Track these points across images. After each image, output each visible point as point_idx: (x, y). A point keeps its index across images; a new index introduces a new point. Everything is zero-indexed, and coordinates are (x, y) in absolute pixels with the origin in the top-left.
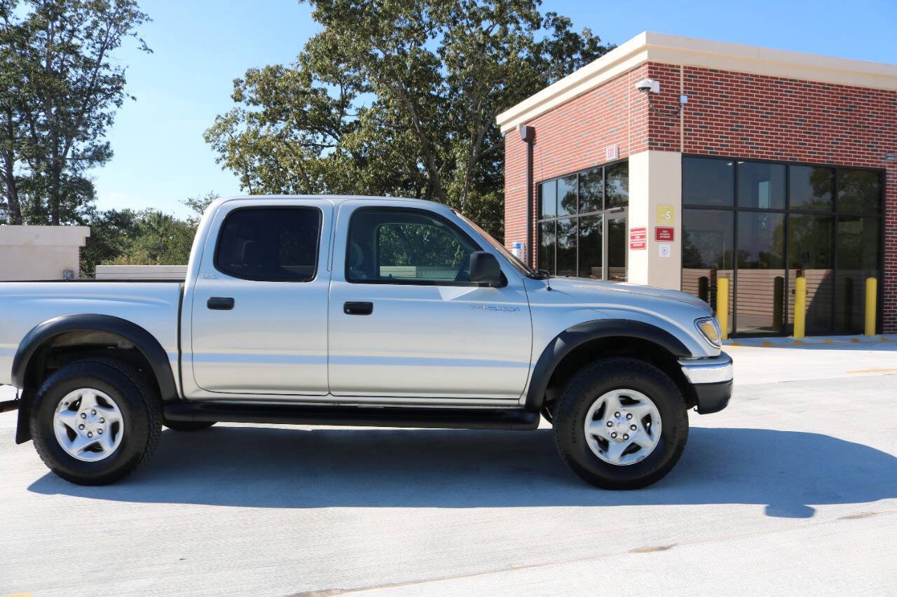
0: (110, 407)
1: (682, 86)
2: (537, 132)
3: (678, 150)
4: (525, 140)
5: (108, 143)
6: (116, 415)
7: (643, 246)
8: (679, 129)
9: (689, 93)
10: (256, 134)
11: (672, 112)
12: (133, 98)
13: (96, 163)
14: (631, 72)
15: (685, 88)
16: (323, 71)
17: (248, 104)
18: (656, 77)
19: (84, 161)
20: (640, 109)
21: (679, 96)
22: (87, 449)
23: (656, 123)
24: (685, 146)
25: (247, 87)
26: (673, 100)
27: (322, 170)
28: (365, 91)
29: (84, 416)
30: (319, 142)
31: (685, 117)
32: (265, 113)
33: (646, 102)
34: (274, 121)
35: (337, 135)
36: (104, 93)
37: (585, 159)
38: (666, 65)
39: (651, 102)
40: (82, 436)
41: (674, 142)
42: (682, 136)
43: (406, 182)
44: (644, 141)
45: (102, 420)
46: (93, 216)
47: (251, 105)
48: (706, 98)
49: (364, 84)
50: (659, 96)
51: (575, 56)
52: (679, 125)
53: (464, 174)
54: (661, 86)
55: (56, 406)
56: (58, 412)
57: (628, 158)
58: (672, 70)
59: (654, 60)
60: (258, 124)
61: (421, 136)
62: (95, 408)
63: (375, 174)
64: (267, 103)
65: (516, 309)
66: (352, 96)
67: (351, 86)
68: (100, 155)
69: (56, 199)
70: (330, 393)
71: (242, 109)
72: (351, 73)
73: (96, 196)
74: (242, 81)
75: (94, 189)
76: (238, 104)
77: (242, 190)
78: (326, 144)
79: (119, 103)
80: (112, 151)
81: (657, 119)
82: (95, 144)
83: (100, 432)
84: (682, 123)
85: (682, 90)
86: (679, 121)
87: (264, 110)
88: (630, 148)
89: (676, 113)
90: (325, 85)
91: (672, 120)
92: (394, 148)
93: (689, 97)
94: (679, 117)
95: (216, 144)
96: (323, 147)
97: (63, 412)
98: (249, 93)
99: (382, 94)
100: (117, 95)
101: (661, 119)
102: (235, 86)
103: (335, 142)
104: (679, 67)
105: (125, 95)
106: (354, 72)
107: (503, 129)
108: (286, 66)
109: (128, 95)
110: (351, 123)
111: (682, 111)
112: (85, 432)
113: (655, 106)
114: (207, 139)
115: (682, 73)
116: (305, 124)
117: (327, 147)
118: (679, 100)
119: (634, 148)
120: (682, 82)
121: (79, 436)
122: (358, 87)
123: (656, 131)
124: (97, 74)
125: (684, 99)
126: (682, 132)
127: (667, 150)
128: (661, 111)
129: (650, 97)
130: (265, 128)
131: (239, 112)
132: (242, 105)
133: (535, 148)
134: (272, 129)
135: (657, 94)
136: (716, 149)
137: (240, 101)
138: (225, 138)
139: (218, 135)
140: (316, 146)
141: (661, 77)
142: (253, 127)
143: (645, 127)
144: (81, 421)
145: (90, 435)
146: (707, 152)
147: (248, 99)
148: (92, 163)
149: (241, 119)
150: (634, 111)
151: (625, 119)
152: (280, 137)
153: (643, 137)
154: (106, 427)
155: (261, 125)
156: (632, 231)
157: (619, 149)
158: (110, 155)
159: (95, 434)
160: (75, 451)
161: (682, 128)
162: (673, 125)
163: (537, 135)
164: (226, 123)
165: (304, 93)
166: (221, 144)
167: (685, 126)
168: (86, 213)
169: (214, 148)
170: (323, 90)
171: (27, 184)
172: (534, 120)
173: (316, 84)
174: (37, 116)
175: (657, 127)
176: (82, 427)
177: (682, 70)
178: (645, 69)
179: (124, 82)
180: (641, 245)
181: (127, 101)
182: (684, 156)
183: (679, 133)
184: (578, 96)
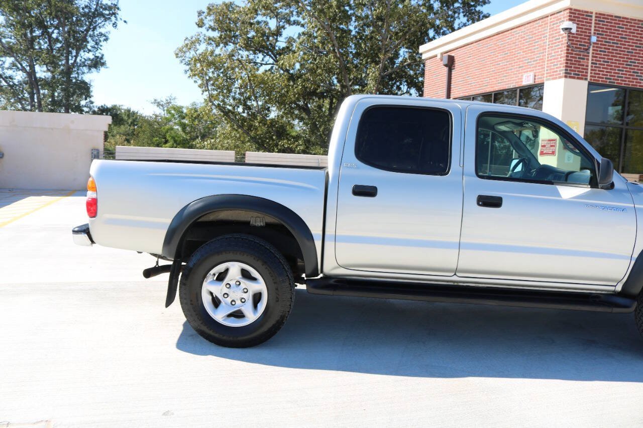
0: (254, 279)
1: (593, 28)
2: (456, 60)
3: (586, 79)
4: (446, 65)
5: (103, 55)
6: (261, 286)
7: (553, 153)
8: (588, 63)
9: (598, 34)
10: (212, 52)
11: (584, 49)
12: (125, 22)
13: (93, 70)
14: (551, 15)
15: (595, 30)
16: (266, 7)
17: (208, 30)
18: (575, 20)
19: (84, 68)
20: (559, 45)
21: (590, 36)
22: (230, 316)
23: (571, 57)
24: (591, 76)
25: (208, 17)
26: (585, 39)
27: (263, 82)
28: (292, 25)
29: (229, 285)
30: (259, 61)
31: (593, 53)
32: (220, 37)
33: (565, 40)
34: (226, 44)
35: (272, 56)
36: (104, 17)
37: (501, 83)
38: (582, 11)
39: (569, 40)
40: (225, 303)
41: (583, 72)
42: (590, 68)
43: (322, 93)
44: (560, 71)
45: (245, 291)
46: (90, 108)
47: (210, 30)
48: (610, 39)
49: (292, 19)
50: (575, 35)
51: (456, 5)
52: (588, 59)
53: (373, 90)
54: (577, 28)
55: (205, 276)
56: (206, 282)
57: (543, 83)
58: (587, 16)
59: (574, 7)
60: (214, 45)
61: (340, 59)
62: (240, 280)
63: (303, 86)
64: (222, 29)
65: (624, 209)
66: (283, 27)
67: (283, 21)
68: (97, 63)
69: (68, 94)
70: (455, 274)
71: (203, 33)
72: (284, 11)
73: (92, 94)
74: (204, 13)
75: (91, 89)
76: (200, 30)
77: (202, 94)
78: (264, 62)
79: (115, 25)
80: (105, 61)
81: (572, 54)
82: (97, 55)
83: (243, 301)
84: (590, 58)
85: (593, 31)
86: (588, 56)
87: (219, 35)
88: (545, 75)
89: (587, 50)
90: (264, 19)
91: (583, 55)
92: (321, 68)
93: (598, 37)
94: (589, 53)
95: (184, 59)
96: (262, 64)
97: (211, 282)
98: (209, 21)
99: (313, 27)
100: (113, 18)
101: (575, 54)
102: (199, 16)
103: (271, 61)
104: (592, 13)
105: (119, 19)
106: (286, 10)
107: (424, 57)
108: (237, 3)
109: (121, 19)
110: (283, 48)
111: (591, 48)
112: (229, 300)
113: (572, 44)
114: (177, 54)
115: (594, 18)
116: (251, 47)
117: (265, 64)
118: (589, 40)
119: (550, 76)
120: (593, 25)
121: (223, 304)
122: (289, 22)
123: (571, 64)
124: (100, 2)
125: (594, 39)
126: (590, 65)
127: (578, 78)
128: (576, 48)
129: (569, 36)
130: (219, 48)
131: (201, 35)
132: (203, 30)
133: (453, 72)
134: (224, 49)
135: (574, 34)
136: (614, 79)
137: (201, 27)
138: (191, 54)
139: (185, 53)
140: (256, 63)
141: (578, 21)
142: (210, 48)
143: (563, 60)
144: (226, 290)
145: (233, 303)
146: (607, 82)
147: (207, 26)
148: (90, 69)
149: (203, 41)
150: (552, 47)
151: (543, 53)
152: (231, 56)
153: (560, 67)
154: (249, 297)
155: (217, 46)
156: (543, 140)
157: (535, 76)
158: (103, 64)
159: (238, 302)
160: (219, 316)
161: (590, 62)
162: (583, 59)
163: (456, 62)
164: (192, 44)
165: (251, 24)
166: (187, 59)
167: (592, 60)
168: (85, 106)
169: (182, 62)
170: (265, 22)
171: (47, 83)
172: (453, 50)
173: (260, 18)
174: (53, 32)
175: (572, 60)
176: (226, 296)
177: (594, 15)
178: (567, 13)
179: (118, 9)
180: (551, 152)
181: (120, 24)
182: (590, 84)
183: (587, 66)
184: (498, 34)
